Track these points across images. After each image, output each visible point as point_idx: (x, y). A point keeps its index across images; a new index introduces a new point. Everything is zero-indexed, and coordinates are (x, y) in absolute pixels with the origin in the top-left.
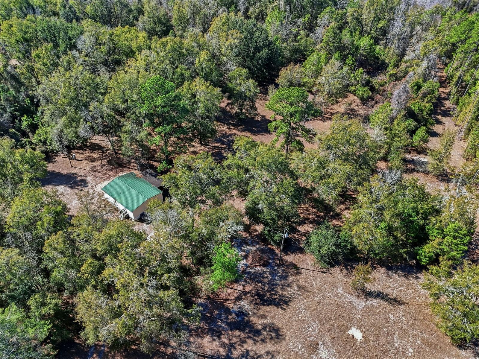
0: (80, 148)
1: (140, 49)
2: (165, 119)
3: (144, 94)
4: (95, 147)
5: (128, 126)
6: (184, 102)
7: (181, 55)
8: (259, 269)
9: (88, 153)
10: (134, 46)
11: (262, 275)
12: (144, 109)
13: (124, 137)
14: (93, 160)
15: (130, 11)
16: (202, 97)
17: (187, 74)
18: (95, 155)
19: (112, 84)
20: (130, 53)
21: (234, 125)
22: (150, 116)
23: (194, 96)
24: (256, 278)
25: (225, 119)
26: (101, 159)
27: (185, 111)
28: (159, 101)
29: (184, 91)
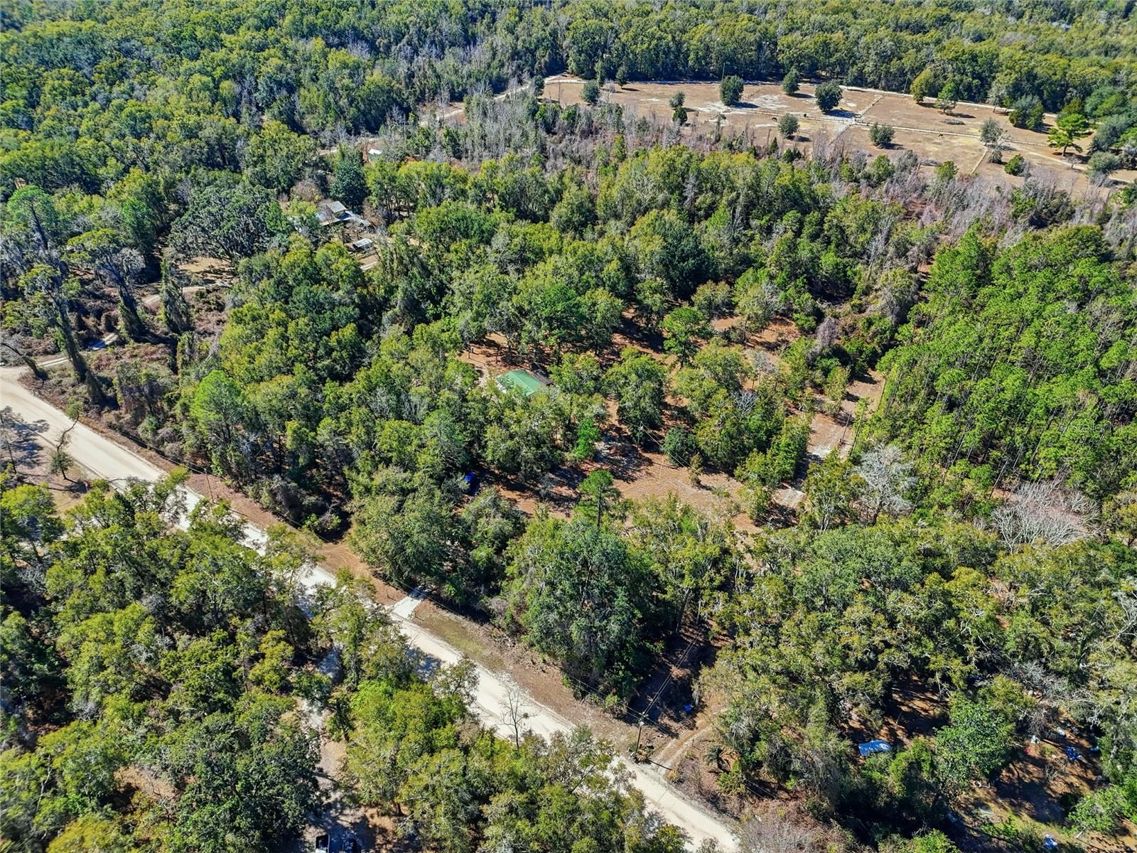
0: (476, 343)
1: (551, 252)
2: (562, 323)
3: (548, 299)
4: (491, 344)
5: (529, 326)
6: (584, 310)
7: (591, 262)
8: (618, 457)
9: (484, 348)
10: (545, 246)
11: (619, 461)
12: (545, 313)
13: (524, 335)
14: (489, 355)
15: (546, 191)
16: (602, 306)
17: (593, 282)
18: (491, 351)
19: (520, 285)
20: (540, 255)
21: (637, 340)
22: (549, 319)
23: (594, 304)
24: (613, 462)
25: (630, 333)
26: (496, 355)
27: (582, 317)
28: (560, 307)
29: (585, 300)
